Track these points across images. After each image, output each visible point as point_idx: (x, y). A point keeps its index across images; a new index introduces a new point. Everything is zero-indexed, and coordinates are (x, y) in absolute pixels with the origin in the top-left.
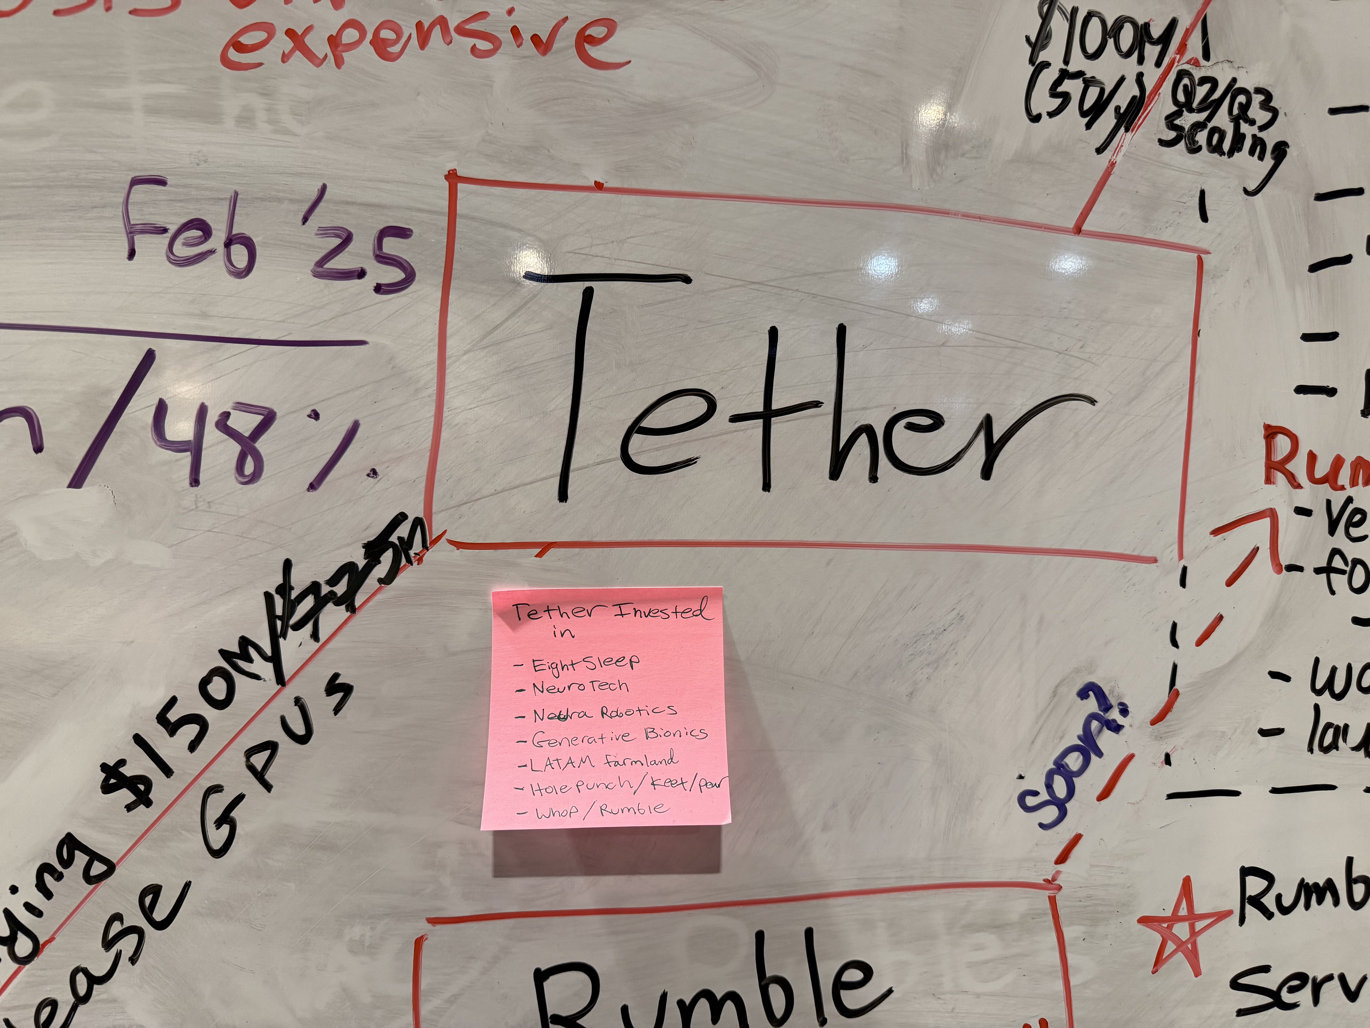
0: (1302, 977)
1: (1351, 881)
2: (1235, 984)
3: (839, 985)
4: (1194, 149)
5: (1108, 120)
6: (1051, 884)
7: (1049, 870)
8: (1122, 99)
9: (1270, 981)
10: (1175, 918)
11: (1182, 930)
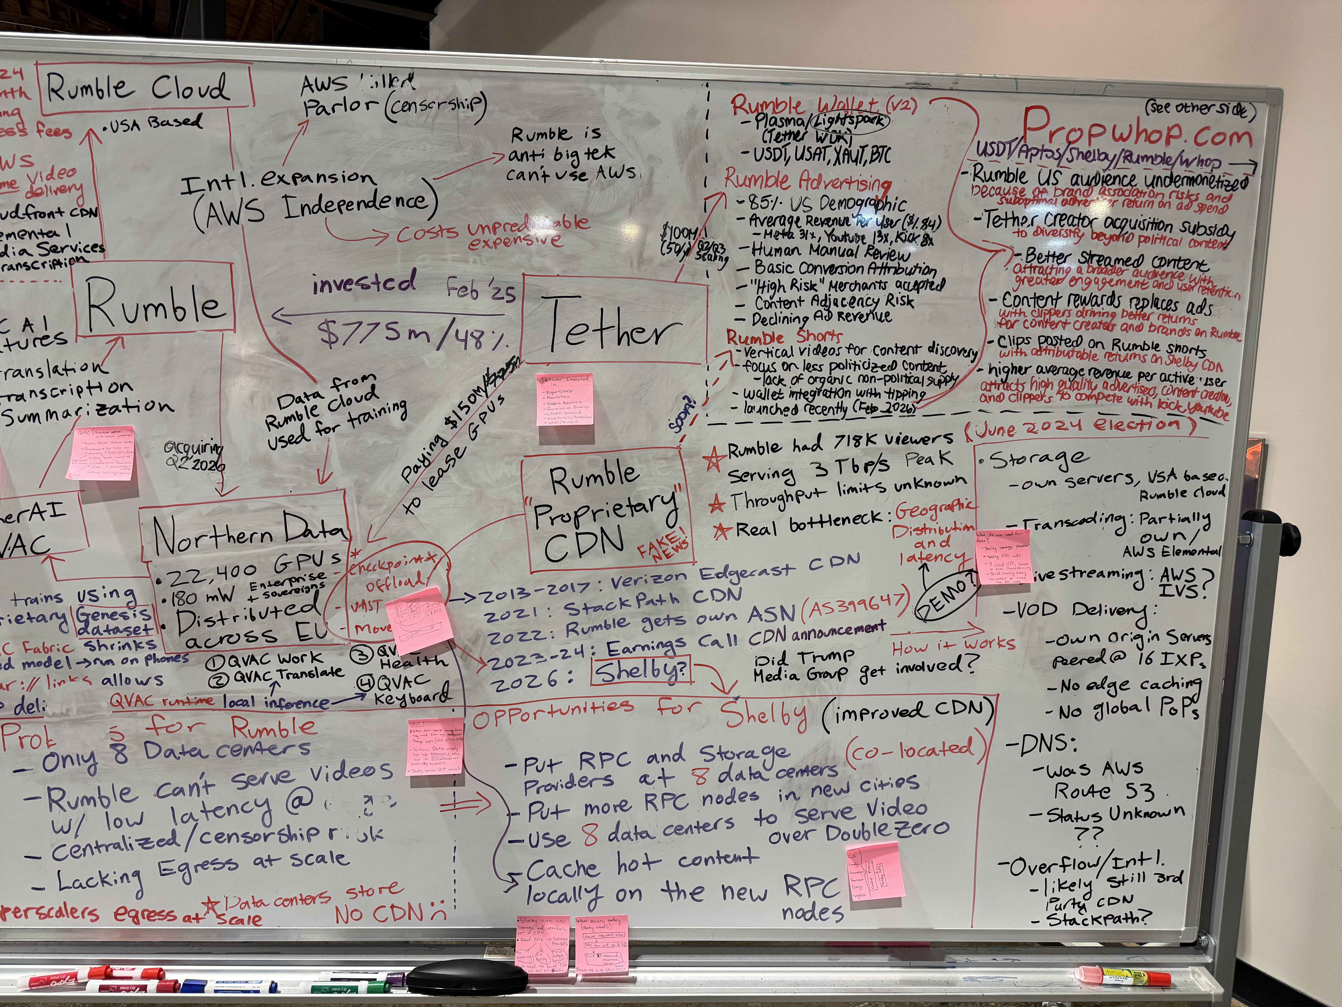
0: (748, 473)
1: (759, 447)
2: (729, 475)
3: (626, 473)
4: (704, 260)
5: (682, 254)
6: (679, 448)
7: (678, 444)
8: (685, 249)
9: (739, 474)
10: (712, 457)
11: (714, 460)
